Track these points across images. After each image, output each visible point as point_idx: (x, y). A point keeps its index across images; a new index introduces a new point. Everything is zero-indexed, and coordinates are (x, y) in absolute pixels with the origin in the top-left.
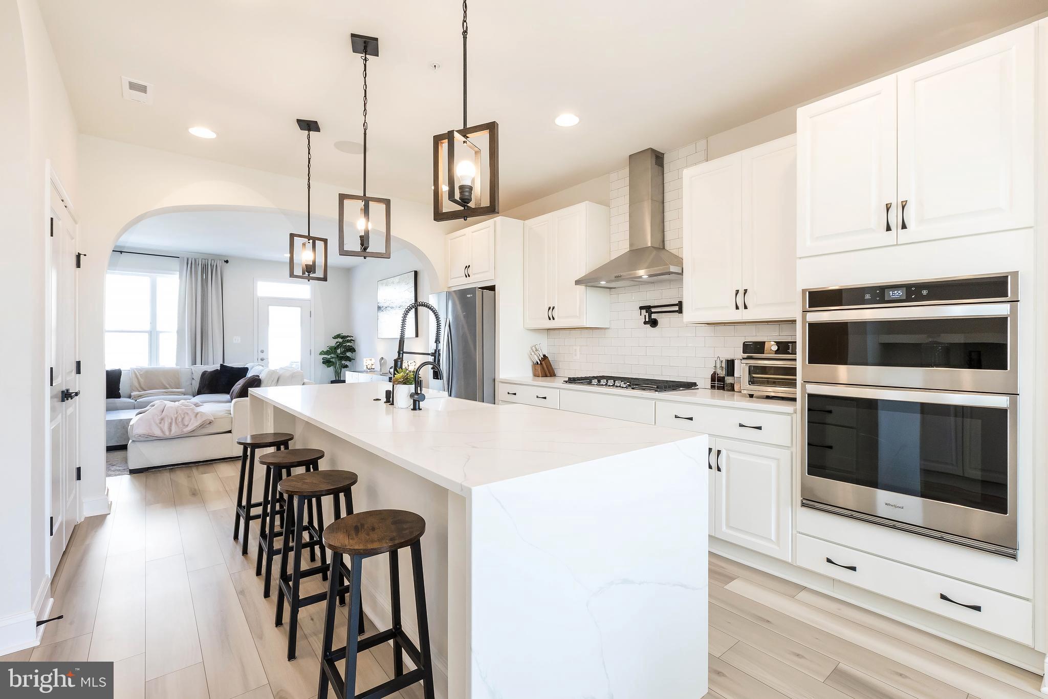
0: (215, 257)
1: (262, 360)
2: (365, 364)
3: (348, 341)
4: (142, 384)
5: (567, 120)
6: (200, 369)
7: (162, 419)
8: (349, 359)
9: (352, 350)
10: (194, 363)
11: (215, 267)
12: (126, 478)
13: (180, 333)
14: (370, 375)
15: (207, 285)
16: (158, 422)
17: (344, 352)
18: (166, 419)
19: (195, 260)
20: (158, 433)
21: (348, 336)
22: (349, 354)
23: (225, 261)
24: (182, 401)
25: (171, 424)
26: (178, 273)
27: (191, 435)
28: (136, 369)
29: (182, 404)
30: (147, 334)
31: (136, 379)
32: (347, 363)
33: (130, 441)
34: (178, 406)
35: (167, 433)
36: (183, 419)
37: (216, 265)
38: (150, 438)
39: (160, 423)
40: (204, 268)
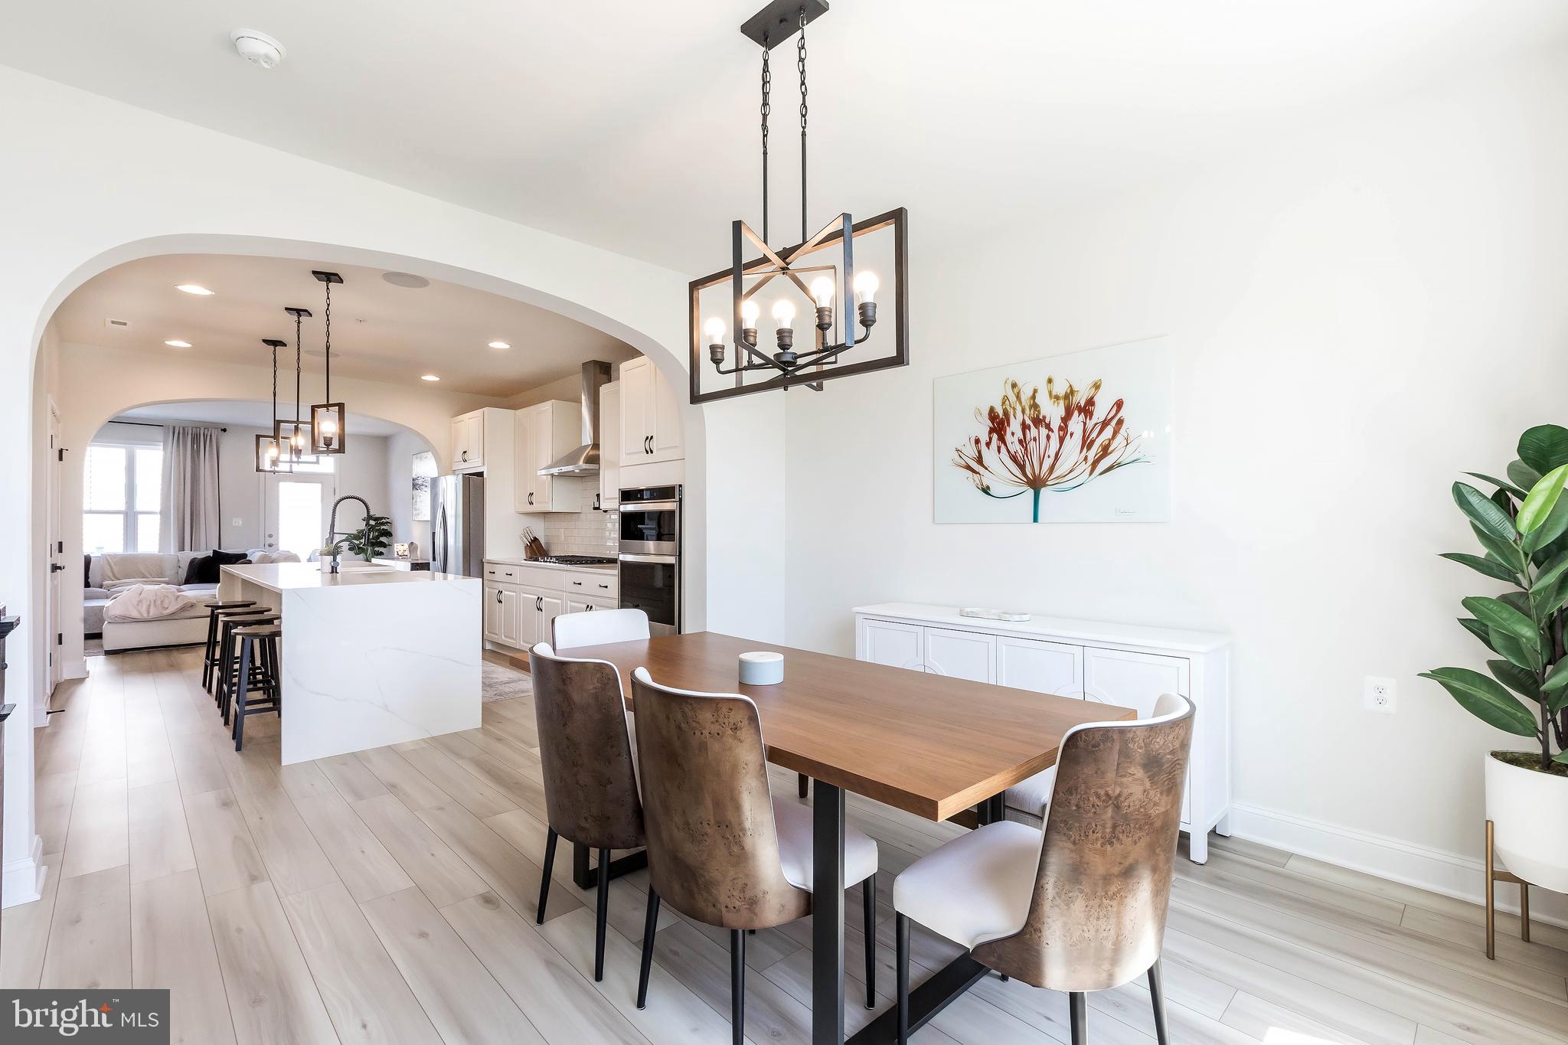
0: (209, 426)
1: (270, 546)
2: (396, 550)
3: (383, 524)
4: (116, 572)
5: (499, 345)
6: (189, 555)
7: (140, 601)
8: (384, 545)
9: (388, 534)
10: (182, 548)
11: (209, 437)
12: (101, 658)
13: (164, 514)
14: (402, 562)
15: (198, 455)
16: (136, 603)
17: (378, 537)
18: (144, 601)
19: (184, 429)
20: (135, 614)
21: (382, 518)
22: (383, 539)
23: (222, 430)
24: (162, 585)
25: (149, 606)
26: (162, 444)
27: (171, 617)
28: (109, 555)
29: (162, 588)
30: (122, 516)
31: (109, 567)
32: (381, 549)
33: (106, 622)
34: (158, 590)
35: (145, 615)
36: (162, 602)
37: (211, 436)
38: (125, 620)
39: (138, 605)
40: (195, 439)
